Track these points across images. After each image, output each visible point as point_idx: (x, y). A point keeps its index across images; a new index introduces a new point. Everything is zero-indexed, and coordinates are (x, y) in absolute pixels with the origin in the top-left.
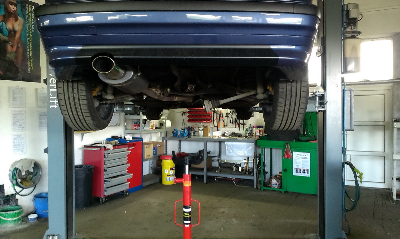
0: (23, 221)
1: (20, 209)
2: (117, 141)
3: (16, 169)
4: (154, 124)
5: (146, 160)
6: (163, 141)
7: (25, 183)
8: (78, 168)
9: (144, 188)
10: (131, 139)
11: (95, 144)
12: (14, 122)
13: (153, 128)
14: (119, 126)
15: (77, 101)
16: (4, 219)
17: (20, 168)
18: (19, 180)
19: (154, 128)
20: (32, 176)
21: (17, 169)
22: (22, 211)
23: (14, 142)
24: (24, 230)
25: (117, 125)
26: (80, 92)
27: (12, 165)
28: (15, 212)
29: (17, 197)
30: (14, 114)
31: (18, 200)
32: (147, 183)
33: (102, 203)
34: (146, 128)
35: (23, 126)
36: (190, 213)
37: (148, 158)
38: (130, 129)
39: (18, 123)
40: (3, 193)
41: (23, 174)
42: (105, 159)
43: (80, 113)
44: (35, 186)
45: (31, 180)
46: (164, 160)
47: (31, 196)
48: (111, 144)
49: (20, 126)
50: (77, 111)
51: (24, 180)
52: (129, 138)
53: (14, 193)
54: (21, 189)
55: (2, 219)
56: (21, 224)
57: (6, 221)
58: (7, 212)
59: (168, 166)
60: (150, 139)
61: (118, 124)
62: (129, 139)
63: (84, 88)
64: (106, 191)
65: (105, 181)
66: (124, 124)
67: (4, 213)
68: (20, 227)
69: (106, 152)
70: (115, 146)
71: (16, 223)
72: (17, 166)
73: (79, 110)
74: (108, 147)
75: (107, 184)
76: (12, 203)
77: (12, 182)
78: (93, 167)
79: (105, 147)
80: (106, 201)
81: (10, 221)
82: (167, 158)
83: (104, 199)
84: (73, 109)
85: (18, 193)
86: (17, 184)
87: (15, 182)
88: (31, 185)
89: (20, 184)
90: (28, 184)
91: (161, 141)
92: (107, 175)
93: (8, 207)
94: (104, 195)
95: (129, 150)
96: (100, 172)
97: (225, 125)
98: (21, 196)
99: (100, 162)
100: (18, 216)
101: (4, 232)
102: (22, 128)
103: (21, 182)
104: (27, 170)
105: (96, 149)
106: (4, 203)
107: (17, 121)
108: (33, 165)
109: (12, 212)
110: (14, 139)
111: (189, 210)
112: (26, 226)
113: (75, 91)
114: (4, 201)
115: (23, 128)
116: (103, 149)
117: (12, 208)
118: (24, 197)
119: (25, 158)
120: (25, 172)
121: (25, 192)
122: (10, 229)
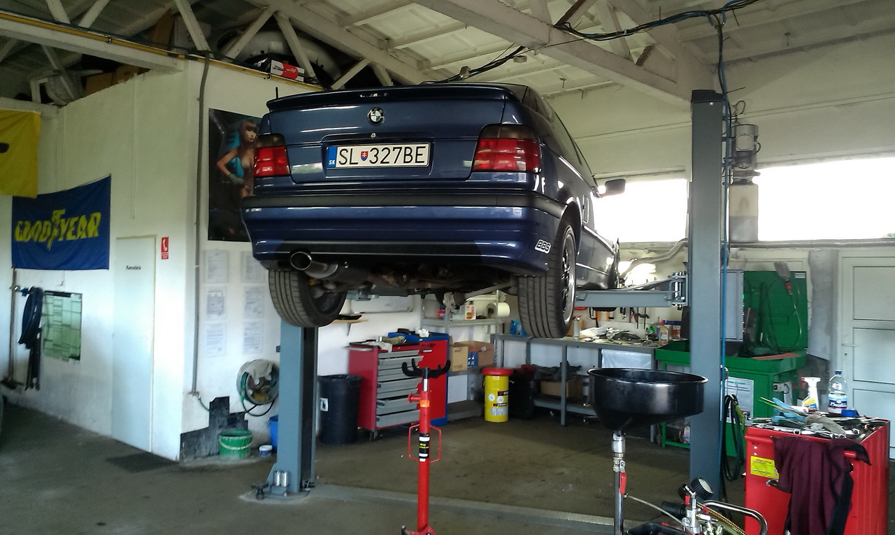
0: (251, 454)
1: (250, 434)
2: (401, 338)
3: (246, 374)
4: (473, 311)
5: (456, 374)
6: (492, 342)
7: (259, 398)
8: (340, 378)
9: (449, 423)
10: (427, 335)
11: (367, 341)
12: (248, 303)
13: (471, 318)
14: (411, 311)
15: (288, 292)
16: (226, 447)
17: (251, 373)
18: (250, 392)
19: (474, 318)
20: (269, 387)
21: (248, 374)
22: (251, 439)
23: (246, 334)
24: (251, 466)
25: (408, 309)
26: (292, 282)
27: (242, 369)
28: (241, 438)
29: (247, 416)
30: (247, 292)
31: (247, 421)
32: (458, 416)
33: (373, 440)
34: (455, 317)
35: (260, 310)
36: (427, 443)
37: (457, 370)
38: (431, 318)
39: (253, 306)
40: (228, 408)
41: (257, 382)
42: (380, 368)
43: (293, 308)
44: (273, 402)
45: (267, 392)
46: (489, 377)
47: (266, 418)
48: (390, 342)
49: (256, 310)
50: (289, 305)
51: (257, 391)
52: (424, 333)
53: (243, 410)
54: (253, 405)
55: (225, 448)
56: (249, 457)
57: (229, 451)
58: (231, 438)
59: (496, 386)
60: (471, 336)
61: (411, 309)
62: (423, 336)
63: (296, 278)
64: (378, 419)
65: (377, 403)
66: (422, 308)
67: (227, 438)
68: (247, 461)
69: (381, 355)
70: (395, 347)
71: (242, 455)
72: (247, 370)
73: (291, 303)
74: (384, 348)
75: (380, 409)
76: (239, 425)
77: (240, 394)
78: (360, 378)
79: (379, 347)
80: (378, 438)
81: (234, 451)
82: (494, 373)
83: (376, 434)
84: (285, 302)
85: (248, 412)
86: (246, 397)
87: (243, 393)
88: (266, 400)
89: (249, 396)
90: (262, 399)
91: (489, 341)
92: (381, 393)
93: (233, 431)
94: (376, 427)
95: (421, 353)
96: (371, 389)
97: (611, 316)
98: (253, 417)
99: (370, 373)
100: (245, 445)
101: (226, 466)
102: (258, 312)
103: (253, 395)
104: (262, 376)
105: (365, 350)
106: (229, 424)
107: (251, 303)
108: (269, 370)
109: (237, 438)
110: (247, 329)
111: (427, 439)
112: (253, 460)
113: (287, 281)
114: (228, 420)
115: (260, 312)
116: (376, 349)
117: (239, 432)
118: (257, 417)
119: (260, 358)
120: (260, 379)
121: (258, 410)
122: (233, 463)
